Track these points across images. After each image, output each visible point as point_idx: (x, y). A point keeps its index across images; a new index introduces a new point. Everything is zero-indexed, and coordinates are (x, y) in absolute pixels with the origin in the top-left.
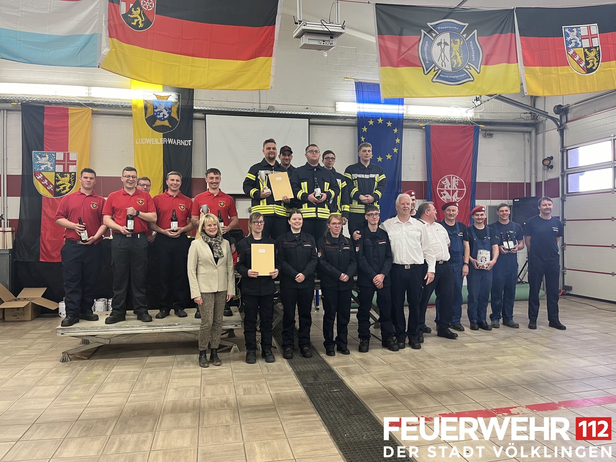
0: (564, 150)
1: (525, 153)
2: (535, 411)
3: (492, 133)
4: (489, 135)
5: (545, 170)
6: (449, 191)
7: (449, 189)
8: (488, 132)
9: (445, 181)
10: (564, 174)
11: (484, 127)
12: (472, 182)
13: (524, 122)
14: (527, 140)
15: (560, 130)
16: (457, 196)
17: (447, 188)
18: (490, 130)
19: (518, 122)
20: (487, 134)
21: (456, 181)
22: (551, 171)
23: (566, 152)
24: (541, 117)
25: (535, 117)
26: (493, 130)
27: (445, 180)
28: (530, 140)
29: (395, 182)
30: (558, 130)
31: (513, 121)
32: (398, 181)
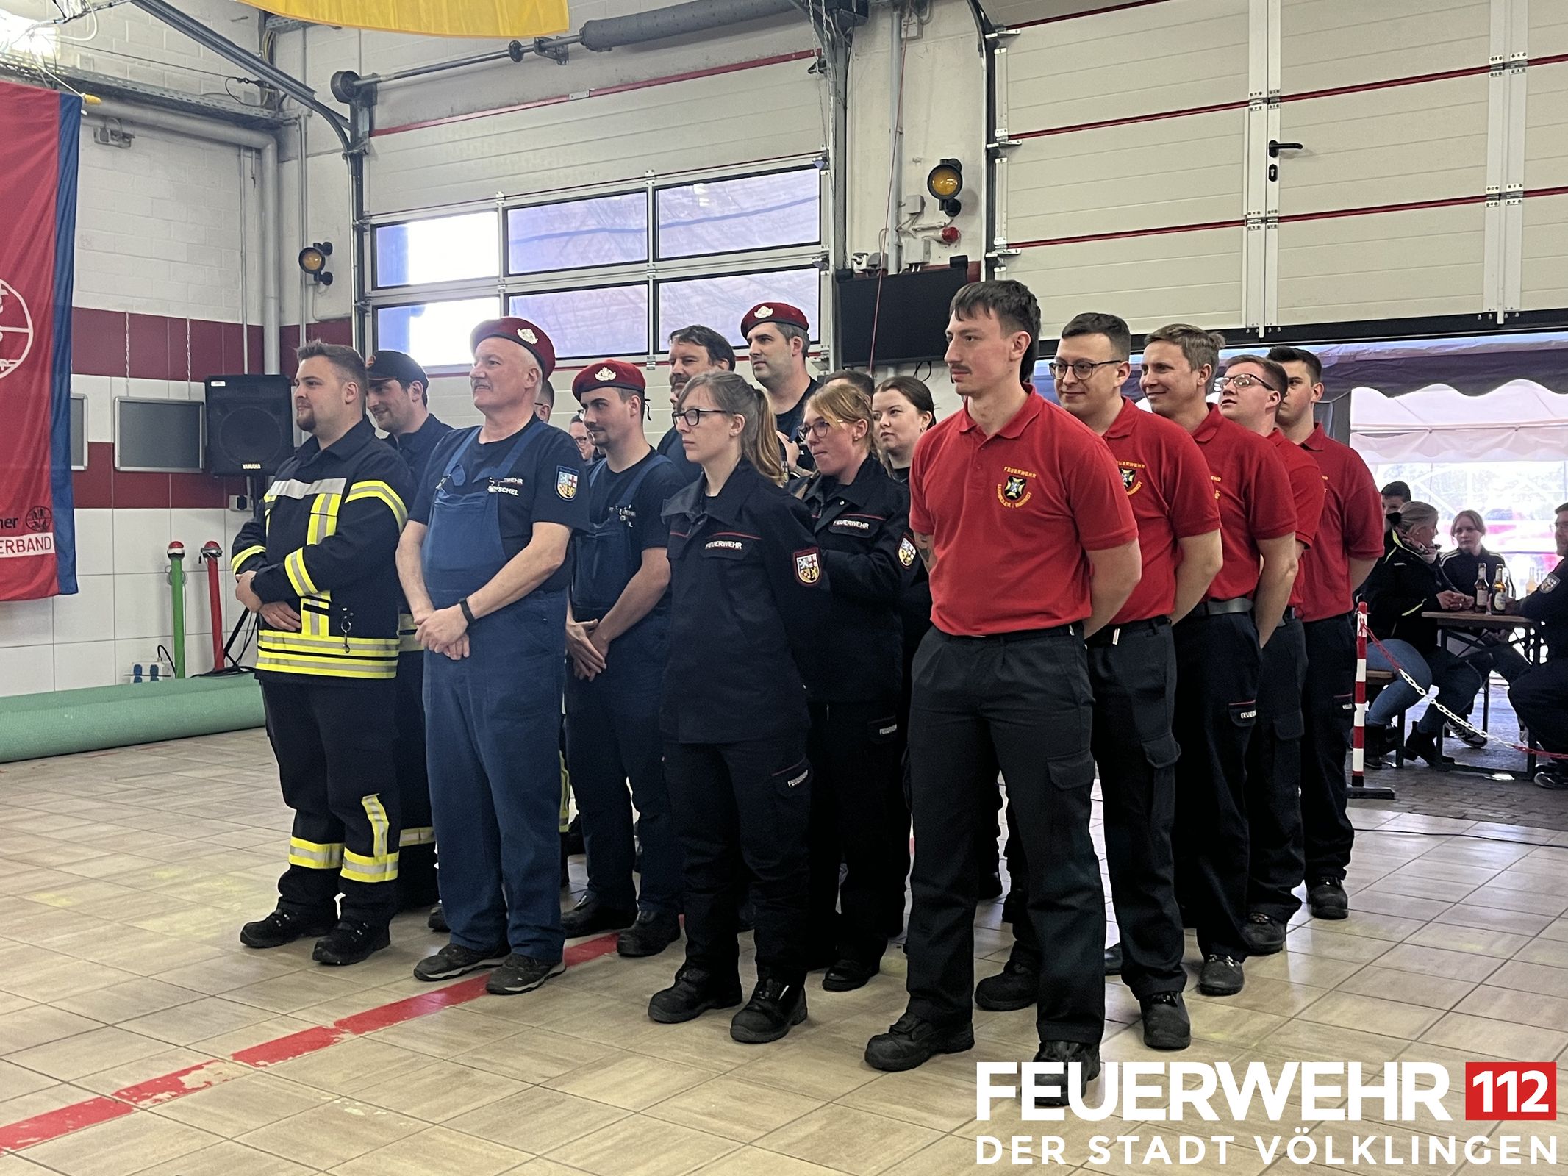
0: (363, 226)
1: (243, 220)
2: (261, 1063)
3: (127, 130)
4: (117, 135)
5: (306, 285)
8: (115, 127)
10: (366, 307)
11: (99, 104)
12: (56, 308)
13: (238, 109)
14: (248, 175)
15: (352, 156)
18: (121, 120)
19: (219, 106)
20: (112, 133)
22: (325, 291)
23: (369, 233)
24: (295, 104)
25: (273, 102)
26: (132, 123)
28: (258, 179)
30: (345, 156)
31: (202, 103)
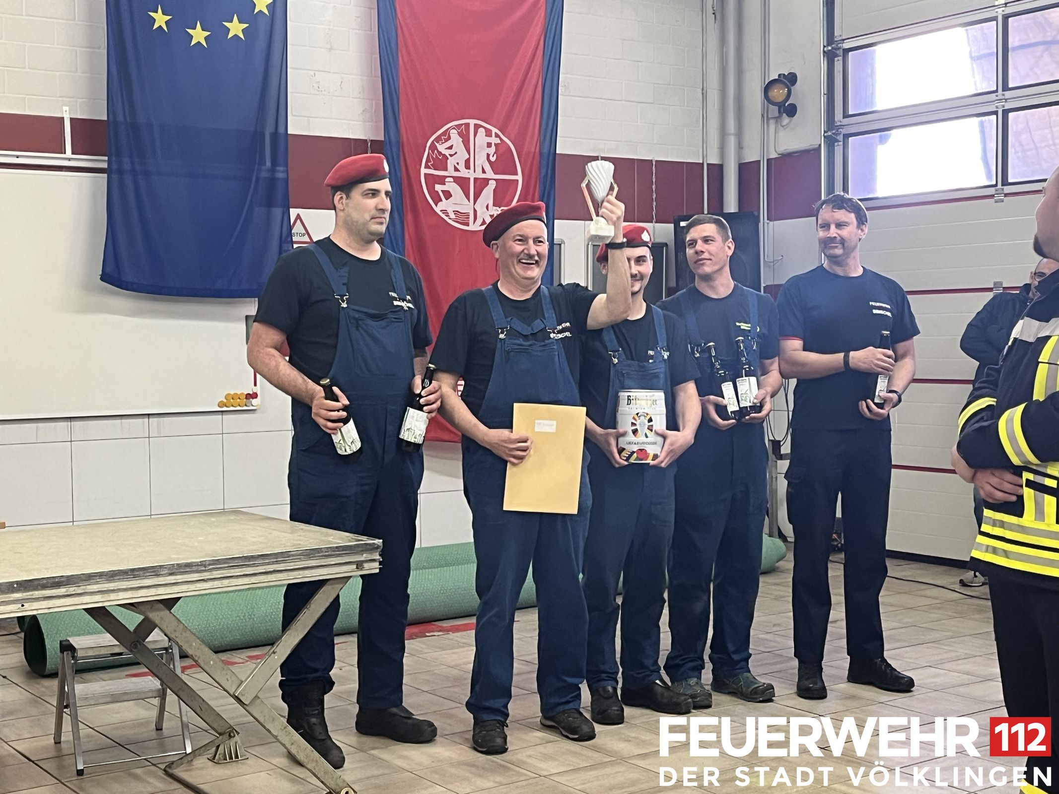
0: (835, 52)
1: (704, 57)
5: (768, 118)
6: (462, 183)
7: (463, 173)
9: (448, 144)
10: (836, 136)
12: (541, 153)
14: (710, 10)
16: (491, 203)
17: (456, 170)
21: (489, 145)
22: (788, 124)
23: (841, 58)
27: (449, 138)
28: (720, 14)
29: (263, 135)
32: (275, 135)
